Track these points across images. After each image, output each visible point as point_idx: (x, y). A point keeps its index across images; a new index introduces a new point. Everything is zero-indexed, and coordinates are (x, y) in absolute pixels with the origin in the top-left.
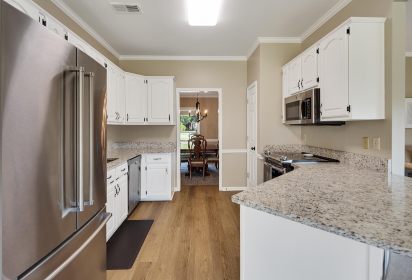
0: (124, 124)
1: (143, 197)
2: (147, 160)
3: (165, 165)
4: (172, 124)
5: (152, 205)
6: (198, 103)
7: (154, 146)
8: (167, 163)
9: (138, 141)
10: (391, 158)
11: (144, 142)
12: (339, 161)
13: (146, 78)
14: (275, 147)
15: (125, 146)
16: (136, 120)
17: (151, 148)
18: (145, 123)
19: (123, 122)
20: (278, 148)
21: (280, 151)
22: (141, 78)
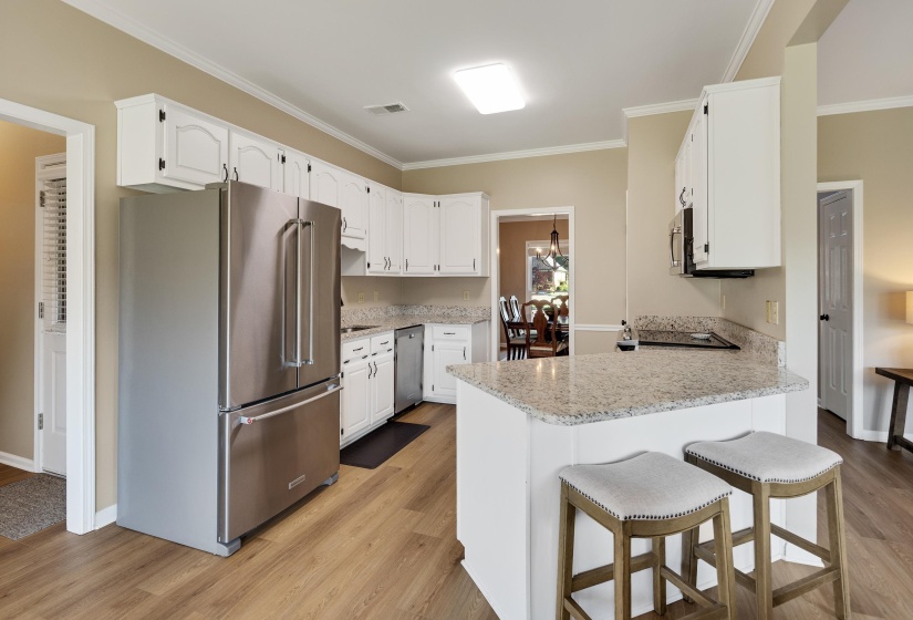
0: (402, 275)
1: (428, 395)
2: (434, 334)
3: (464, 345)
4: (479, 275)
5: (440, 408)
6: (555, 232)
7: (454, 313)
8: (465, 341)
9: (428, 304)
10: (784, 340)
11: (439, 305)
12: (739, 348)
13: (436, 198)
14: (659, 321)
15: (409, 312)
16: (421, 268)
17: (449, 316)
18: (436, 274)
19: (398, 271)
20: (665, 322)
21: (669, 328)
22: (429, 199)
